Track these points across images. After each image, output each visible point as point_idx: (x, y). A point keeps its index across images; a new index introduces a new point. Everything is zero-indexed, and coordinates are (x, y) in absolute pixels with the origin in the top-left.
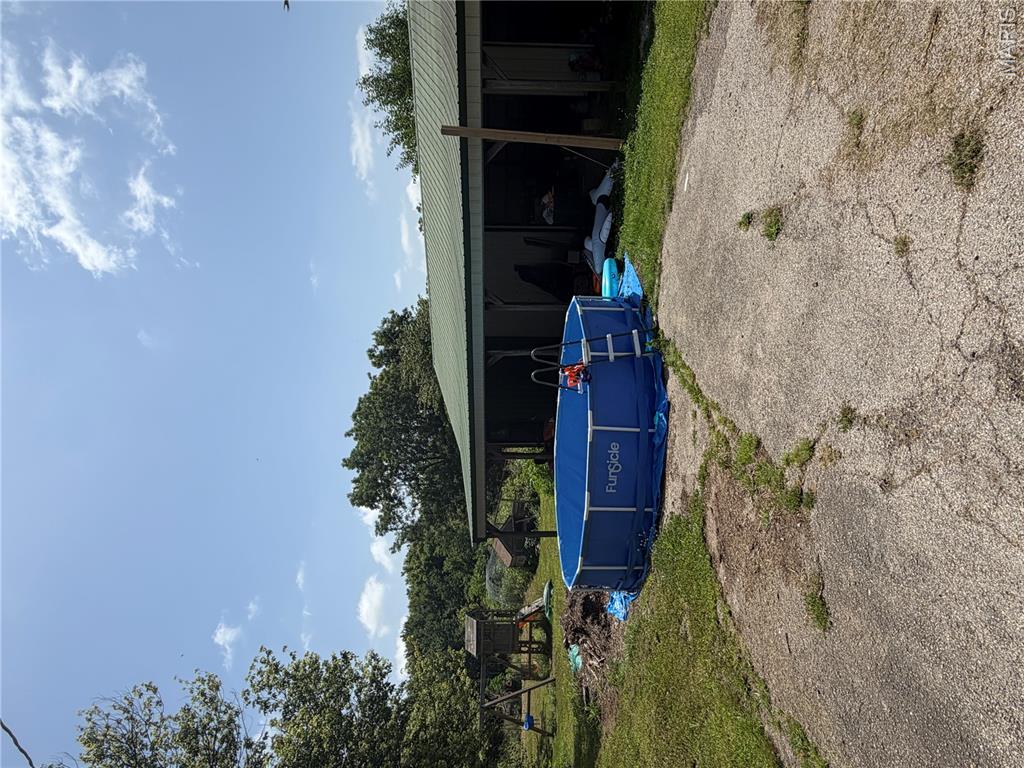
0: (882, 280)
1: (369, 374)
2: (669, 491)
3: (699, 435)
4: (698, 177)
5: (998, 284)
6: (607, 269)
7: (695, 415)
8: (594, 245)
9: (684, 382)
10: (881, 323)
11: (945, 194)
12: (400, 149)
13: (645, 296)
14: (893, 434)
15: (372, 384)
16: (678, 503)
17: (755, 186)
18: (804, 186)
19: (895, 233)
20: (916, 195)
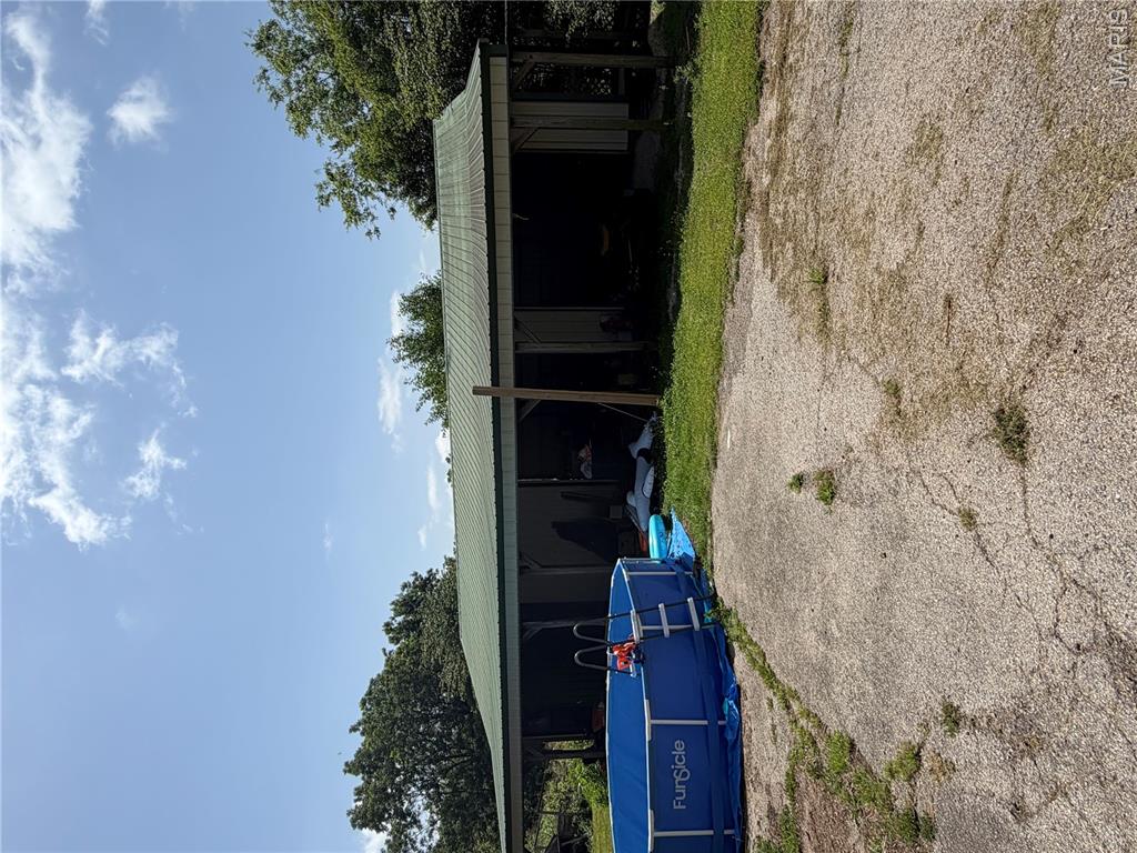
0: (955, 554)
1: (384, 650)
2: (751, 806)
3: (779, 730)
4: (740, 435)
5: (1083, 566)
6: (653, 525)
7: (771, 705)
8: (638, 500)
9: (753, 661)
10: (964, 603)
11: (999, 468)
12: (430, 404)
13: (698, 558)
14: (1011, 742)
15: (387, 661)
16: (765, 824)
17: (801, 447)
18: (852, 450)
19: (957, 505)
20: (969, 466)
